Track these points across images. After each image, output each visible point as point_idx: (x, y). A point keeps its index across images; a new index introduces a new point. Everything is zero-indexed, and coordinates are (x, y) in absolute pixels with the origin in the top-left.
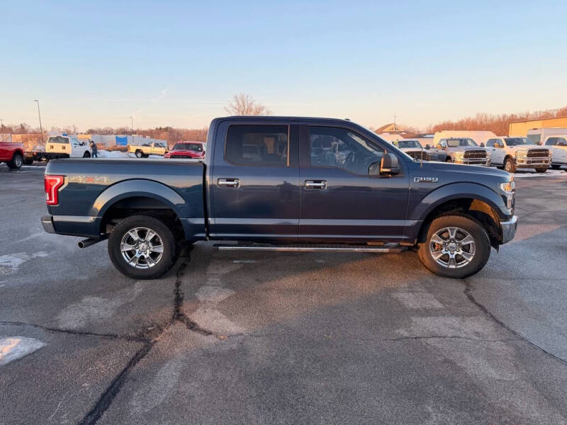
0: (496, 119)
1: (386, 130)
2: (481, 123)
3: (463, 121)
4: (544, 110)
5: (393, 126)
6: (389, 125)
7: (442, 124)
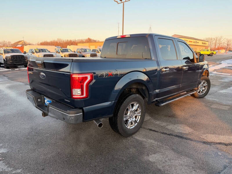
0: (65, 41)
1: (20, 43)
2: (60, 42)
3: (52, 41)
4: (81, 39)
5: (23, 42)
6: (21, 41)
7: (43, 42)
